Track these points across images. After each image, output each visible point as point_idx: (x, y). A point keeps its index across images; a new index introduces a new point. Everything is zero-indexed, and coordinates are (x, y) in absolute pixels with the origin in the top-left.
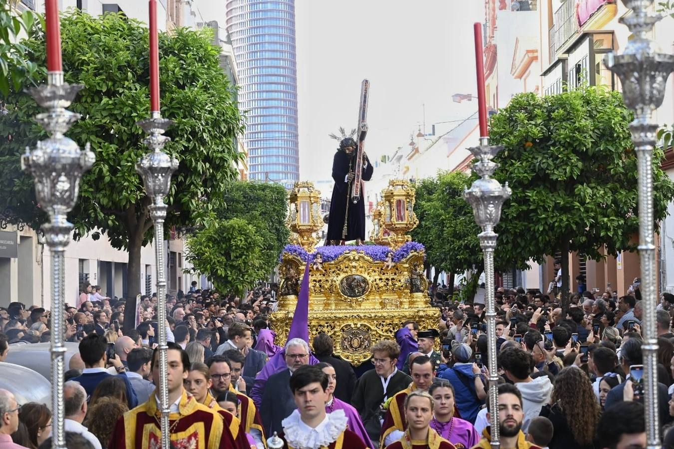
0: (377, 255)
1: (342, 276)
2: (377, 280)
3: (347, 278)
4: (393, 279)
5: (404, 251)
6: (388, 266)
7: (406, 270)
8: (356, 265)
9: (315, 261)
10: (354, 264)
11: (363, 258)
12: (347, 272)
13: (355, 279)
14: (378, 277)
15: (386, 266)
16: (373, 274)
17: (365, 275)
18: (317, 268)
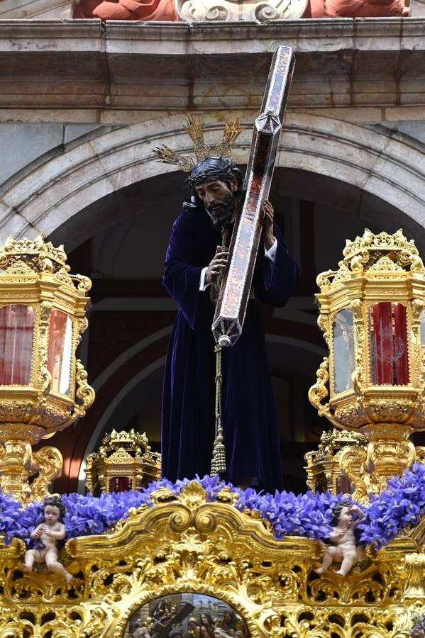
0: (292, 511)
1: (137, 593)
2: (293, 619)
3: (155, 605)
4: (359, 618)
5: (406, 496)
6: (337, 563)
7: (415, 578)
8: (202, 547)
9: (34, 532)
10: (191, 544)
11: (232, 521)
12: (156, 580)
13: (189, 608)
14: (295, 609)
15: (328, 560)
16: (274, 593)
17: (240, 596)
18: (40, 564)
